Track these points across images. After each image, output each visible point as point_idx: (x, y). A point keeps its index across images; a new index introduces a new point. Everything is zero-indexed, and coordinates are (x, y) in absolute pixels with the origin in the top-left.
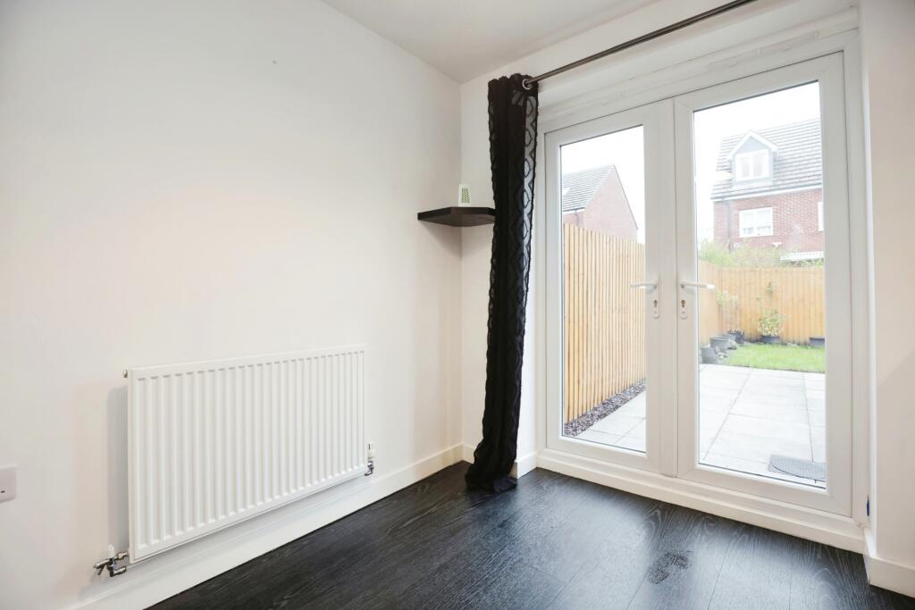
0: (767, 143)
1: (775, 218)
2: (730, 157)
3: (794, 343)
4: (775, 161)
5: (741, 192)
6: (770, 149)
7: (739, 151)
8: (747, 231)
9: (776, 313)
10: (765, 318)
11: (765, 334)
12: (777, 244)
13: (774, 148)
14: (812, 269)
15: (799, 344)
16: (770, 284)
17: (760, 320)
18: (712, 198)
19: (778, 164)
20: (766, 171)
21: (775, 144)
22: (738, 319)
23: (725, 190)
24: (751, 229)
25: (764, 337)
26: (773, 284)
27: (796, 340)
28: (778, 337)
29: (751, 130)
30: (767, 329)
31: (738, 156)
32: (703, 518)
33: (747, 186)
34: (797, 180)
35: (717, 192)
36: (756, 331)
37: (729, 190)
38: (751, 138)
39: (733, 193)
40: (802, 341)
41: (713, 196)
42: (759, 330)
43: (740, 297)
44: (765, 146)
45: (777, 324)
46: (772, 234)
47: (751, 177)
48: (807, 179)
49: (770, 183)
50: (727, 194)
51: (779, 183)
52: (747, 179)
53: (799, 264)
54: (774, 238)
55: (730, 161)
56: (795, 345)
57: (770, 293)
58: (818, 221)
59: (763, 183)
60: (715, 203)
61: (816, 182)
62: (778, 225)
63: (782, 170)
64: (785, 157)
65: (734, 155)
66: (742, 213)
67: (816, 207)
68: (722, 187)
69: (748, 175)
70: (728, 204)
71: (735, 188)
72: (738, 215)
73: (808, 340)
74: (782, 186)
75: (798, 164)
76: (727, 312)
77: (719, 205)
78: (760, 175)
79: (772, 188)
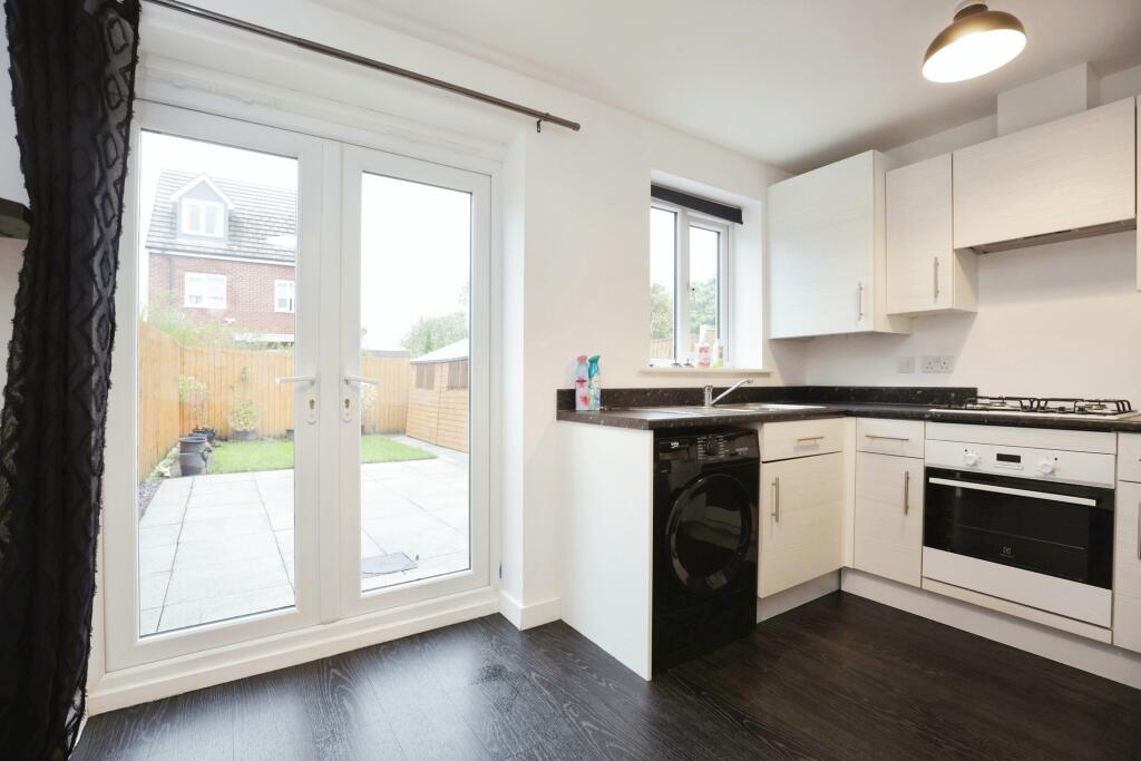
0: (224, 197)
1: (230, 289)
2: (174, 197)
3: (269, 436)
4: (230, 220)
5: (188, 248)
6: (226, 205)
7: (187, 194)
8: (194, 300)
9: (251, 403)
10: (240, 410)
11: (239, 429)
12: (230, 320)
13: (231, 206)
15: (274, 438)
16: (244, 369)
17: (233, 413)
18: (146, 247)
19: (234, 223)
20: (221, 229)
21: (232, 200)
22: (206, 413)
23: (165, 240)
24: (198, 298)
25: (237, 433)
26: (248, 370)
27: (272, 433)
28: (253, 432)
29: (204, 173)
30: (241, 423)
31: (186, 202)
32: (381, 651)
33: (196, 242)
34: (255, 250)
35: (155, 239)
36: (227, 425)
37: (172, 241)
38: (204, 182)
39: (178, 247)
40: (278, 434)
41: (149, 244)
42: (232, 425)
43: (208, 385)
44: (220, 200)
45: (254, 417)
46: (225, 307)
47: (202, 232)
48: (264, 251)
49: (224, 245)
50: (169, 246)
51: (236, 248)
52: (194, 233)
54: (227, 313)
55: (175, 204)
56: (271, 439)
57: (243, 380)
58: (273, 301)
59: (217, 245)
60: (151, 253)
61: (274, 257)
62: (233, 297)
63: (238, 234)
64: (241, 220)
65: (180, 198)
66: (188, 275)
67: (273, 285)
68: (161, 235)
69: (198, 229)
70: (169, 258)
71: (180, 240)
72: (183, 276)
73: (284, 433)
74: (238, 254)
75: (254, 231)
76: (190, 405)
77: (156, 258)
78: (213, 233)
79: (228, 253)
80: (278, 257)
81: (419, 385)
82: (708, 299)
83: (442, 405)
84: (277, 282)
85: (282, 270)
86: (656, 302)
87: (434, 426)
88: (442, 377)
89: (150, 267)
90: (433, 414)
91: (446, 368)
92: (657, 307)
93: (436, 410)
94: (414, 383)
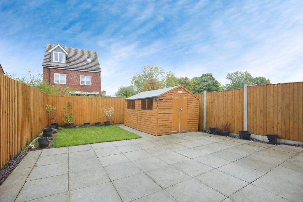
0: (64, 51)
1: (67, 78)
2: (50, 51)
3: (78, 126)
4: (67, 58)
5: (55, 66)
6: (65, 53)
7: (54, 50)
9: (72, 114)
10: (68, 116)
11: (67, 123)
12: (67, 87)
13: (67, 54)
14: (84, 97)
15: (80, 126)
16: (69, 102)
17: (65, 117)
18: (42, 66)
20: (64, 61)
21: (68, 52)
22: (56, 118)
23: (48, 64)
24: (58, 82)
25: (67, 125)
26: (70, 102)
27: (79, 124)
28: (72, 124)
29: (59, 44)
30: (68, 121)
31: (54, 52)
33: (57, 64)
35: (45, 63)
36: (64, 122)
37: (50, 64)
38: (59, 46)
40: (81, 125)
41: (43, 65)
42: (65, 122)
43: (57, 108)
45: (72, 119)
46: (66, 84)
48: (77, 67)
49: (65, 65)
51: (68, 66)
53: (79, 95)
55: (51, 53)
57: (69, 106)
58: (80, 82)
59: (63, 65)
60: (44, 67)
61: (80, 68)
62: (68, 81)
63: (69, 62)
64: (70, 58)
65: (52, 51)
66: (55, 74)
67: (80, 77)
68: (47, 62)
69: (58, 61)
70: (49, 69)
71: (52, 64)
72: (53, 74)
73: (83, 124)
74: (69, 67)
75: (74, 61)
76: (50, 114)
77: (45, 69)
78: (62, 61)
79: (66, 67)
80: (81, 69)
81: (129, 107)
82: (201, 82)
83: (138, 115)
84: (81, 76)
85: (82, 72)
86: (187, 83)
87: (136, 123)
88: (138, 105)
89: (44, 72)
90: (135, 118)
91: (140, 102)
92: (187, 84)
93: (137, 117)
94: (127, 107)
